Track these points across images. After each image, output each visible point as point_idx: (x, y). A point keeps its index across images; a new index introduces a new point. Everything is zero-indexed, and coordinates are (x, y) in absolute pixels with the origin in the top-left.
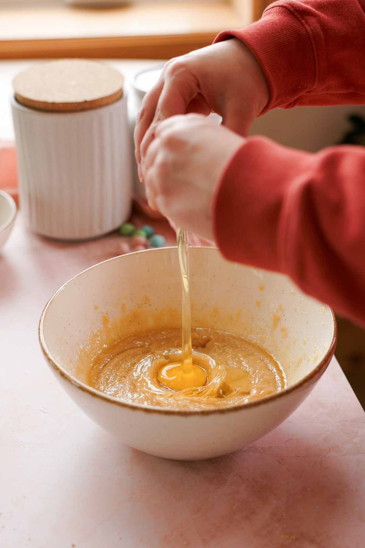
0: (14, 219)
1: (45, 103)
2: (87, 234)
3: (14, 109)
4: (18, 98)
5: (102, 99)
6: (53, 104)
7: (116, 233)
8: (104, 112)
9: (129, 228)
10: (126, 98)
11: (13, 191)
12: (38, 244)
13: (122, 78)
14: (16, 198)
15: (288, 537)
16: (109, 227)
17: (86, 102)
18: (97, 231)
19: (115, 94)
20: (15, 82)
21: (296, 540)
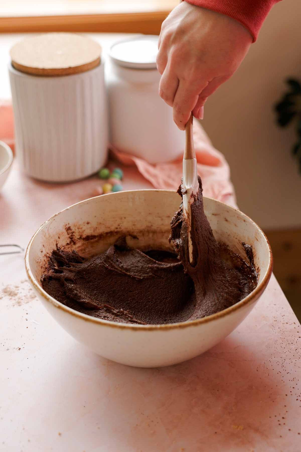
0: (11, 165)
1: (36, 69)
2: (71, 177)
3: (11, 75)
4: (15, 65)
5: (84, 66)
6: (43, 70)
7: (96, 176)
8: (85, 76)
9: (106, 172)
10: (103, 65)
11: (10, 142)
12: (31, 185)
13: (99, 48)
14: (12, 147)
15: (237, 427)
16: (89, 171)
17: (70, 68)
18: (80, 175)
19: (94, 62)
20: (11, 52)
21: (243, 430)
